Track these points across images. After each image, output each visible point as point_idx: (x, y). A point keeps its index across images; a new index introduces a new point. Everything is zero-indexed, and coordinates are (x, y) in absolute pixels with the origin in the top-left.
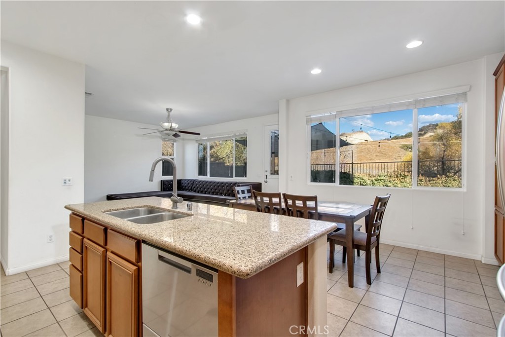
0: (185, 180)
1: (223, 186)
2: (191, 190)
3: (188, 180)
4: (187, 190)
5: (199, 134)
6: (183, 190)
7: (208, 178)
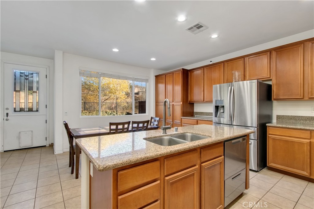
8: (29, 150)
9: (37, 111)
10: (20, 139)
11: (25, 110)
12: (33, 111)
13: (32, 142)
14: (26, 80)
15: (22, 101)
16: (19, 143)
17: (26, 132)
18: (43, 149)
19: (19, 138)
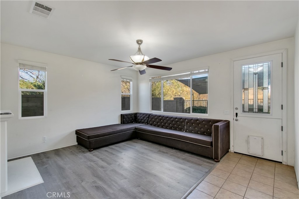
0: (141, 114)
1: (182, 122)
2: (147, 123)
3: (144, 114)
4: (143, 123)
5: (169, 69)
6: (139, 123)
7: (161, 112)
8: (259, 161)
9: (268, 113)
10: (249, 144)
11: (254, 111)
12: (263, 113)
13: (263, 152)
14: (255, 75)
15: (251, 97)
16: (248, 148)
17: (255, 137)
18: (277, 165)
19: (248, 142)
